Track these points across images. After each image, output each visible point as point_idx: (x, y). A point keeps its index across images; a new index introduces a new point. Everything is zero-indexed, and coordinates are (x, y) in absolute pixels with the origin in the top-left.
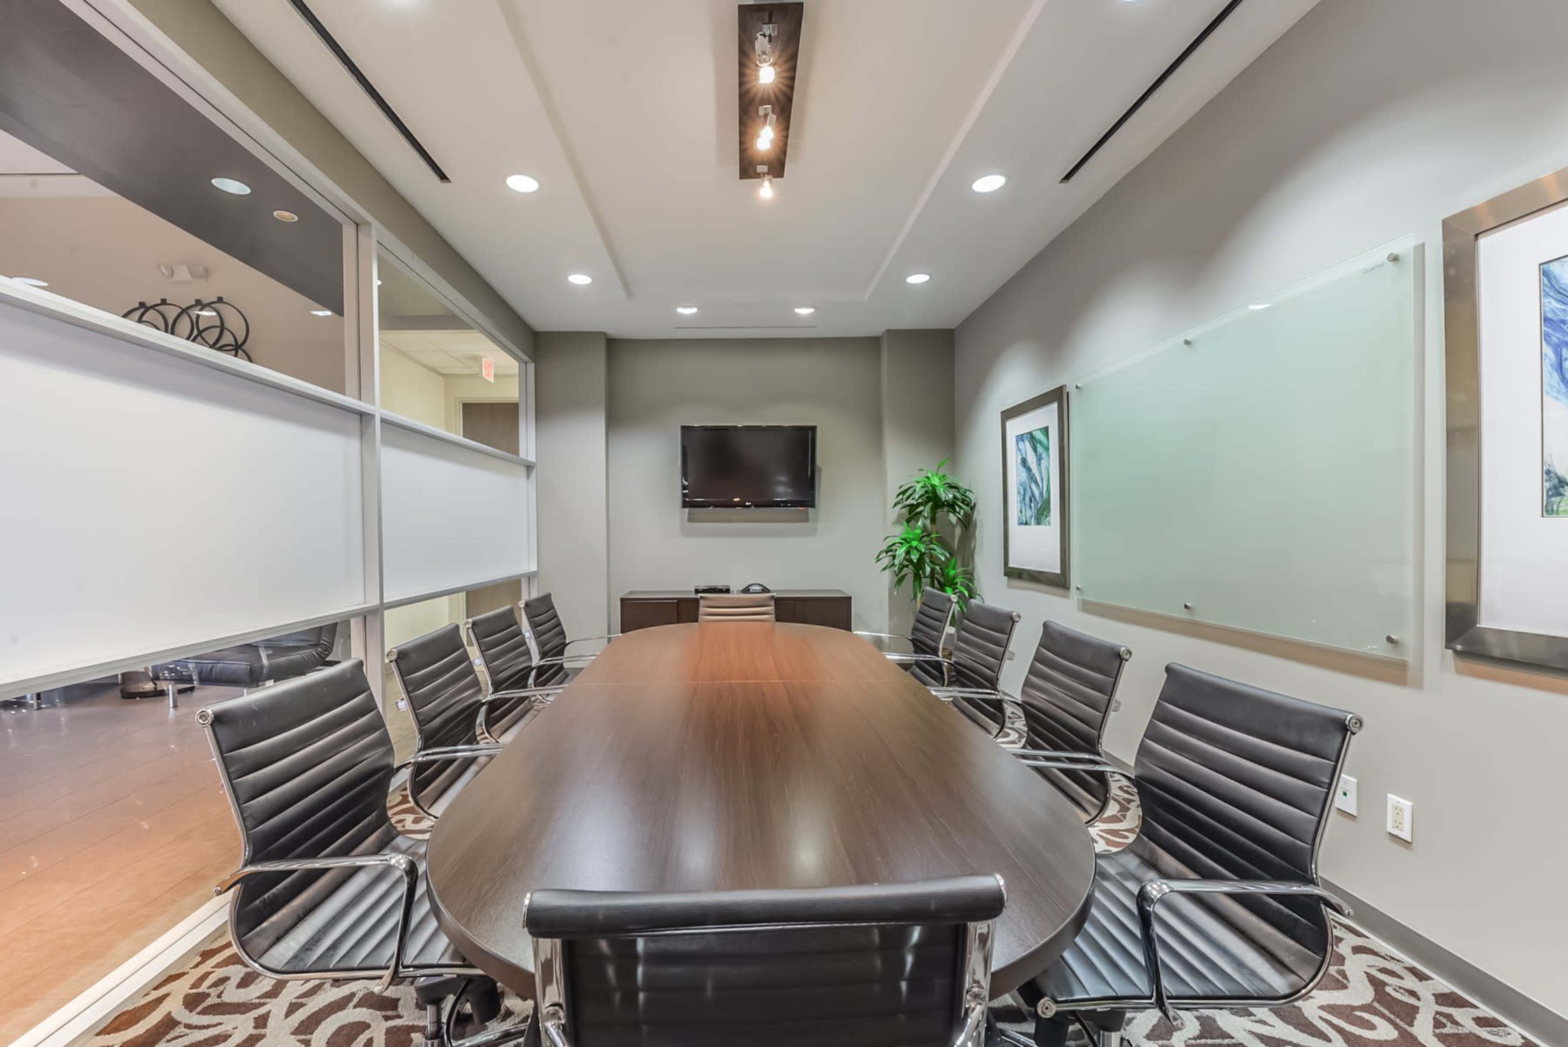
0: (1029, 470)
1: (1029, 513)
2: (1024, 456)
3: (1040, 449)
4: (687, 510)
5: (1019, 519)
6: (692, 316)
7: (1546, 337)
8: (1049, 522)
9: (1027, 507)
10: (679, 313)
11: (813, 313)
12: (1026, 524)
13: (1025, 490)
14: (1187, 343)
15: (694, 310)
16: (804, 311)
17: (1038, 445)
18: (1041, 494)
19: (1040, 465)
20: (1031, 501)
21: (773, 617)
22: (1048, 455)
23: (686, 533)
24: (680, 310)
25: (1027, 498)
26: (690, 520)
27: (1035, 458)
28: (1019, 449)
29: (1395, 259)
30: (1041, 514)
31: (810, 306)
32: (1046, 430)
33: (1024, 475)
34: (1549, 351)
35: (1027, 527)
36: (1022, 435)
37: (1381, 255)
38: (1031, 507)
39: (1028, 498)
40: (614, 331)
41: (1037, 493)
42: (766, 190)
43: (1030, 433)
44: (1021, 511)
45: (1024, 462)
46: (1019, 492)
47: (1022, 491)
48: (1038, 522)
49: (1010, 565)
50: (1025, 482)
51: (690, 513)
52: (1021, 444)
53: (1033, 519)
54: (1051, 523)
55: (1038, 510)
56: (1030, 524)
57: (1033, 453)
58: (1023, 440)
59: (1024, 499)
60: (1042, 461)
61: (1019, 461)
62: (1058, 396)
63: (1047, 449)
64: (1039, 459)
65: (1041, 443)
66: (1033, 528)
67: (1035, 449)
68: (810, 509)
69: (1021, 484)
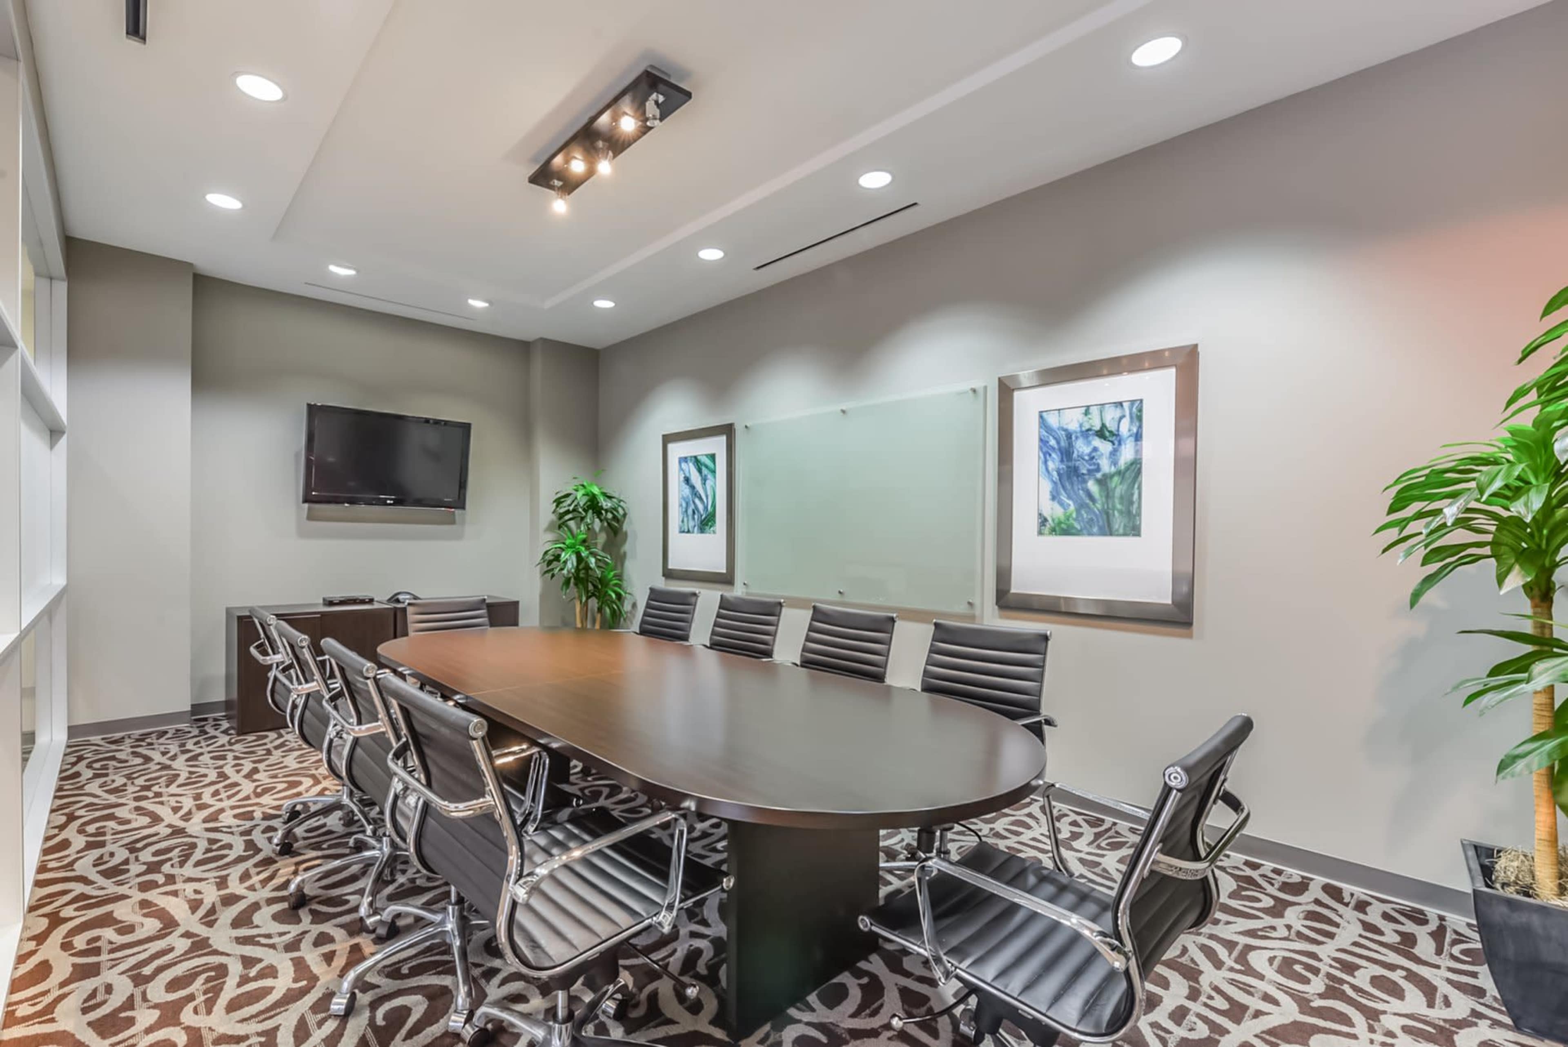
0: (693, 487)
1: (691, 523)
2: (688, 475)
3: (705, 471)
4: (306, 505)
5: (681, 528)
6: (348, 278)
7: (1041, 448)
8: (714, 532)
9: (690, 518)
10: (332, 272)
11: (486, 308)
12: (688, 532)
13: (687, 504)
14: (843, 412)
15: (352, 272)
16: (478, 304)
17: (704, 468)
18: (706, 508)
19: (705, 484)
20: (694, 513)
21: (485, 620)
22: (715, 477)
23: (303, 534)
24: (333, 268)
25: (690, 512)
26: (310, 517)
27: (700, 478)
28: (681, 469)
29: (974, 391)
30: (706, 523)
31: (486, 301)
32: (713, 457)
33: (687, 491)
34: (1042, 455)
35: (688, 535)
36: (686, 458)
37: (966, 386)
38: (694, 519)
39: (689, 509)
40: (207, 265)
41: (701, 507)
42: (560, 206)
43: (695, 457)
44: (683, 521)
45: (687, 480)
46: (681, 505)
47: (684, 505)
48: (702, 530)
49: (670, 567)
50: (688, 497)
51: (309, 509)
52: (684, 465)
53: (696, 528)
54: (717, 531)
55: (702, 522)
56: (693, 532)
57: (697, 474)
58: (686, 462)
59: (686, 511)
60: (708, 482)
61: (682, 479)
62: (728, 430)
63: (714, 472)
64: (704, 480)
65: (707, 467)
66: (696, 536)
67: (700, 471)
68: (458, 512)
69: (684, 498)
